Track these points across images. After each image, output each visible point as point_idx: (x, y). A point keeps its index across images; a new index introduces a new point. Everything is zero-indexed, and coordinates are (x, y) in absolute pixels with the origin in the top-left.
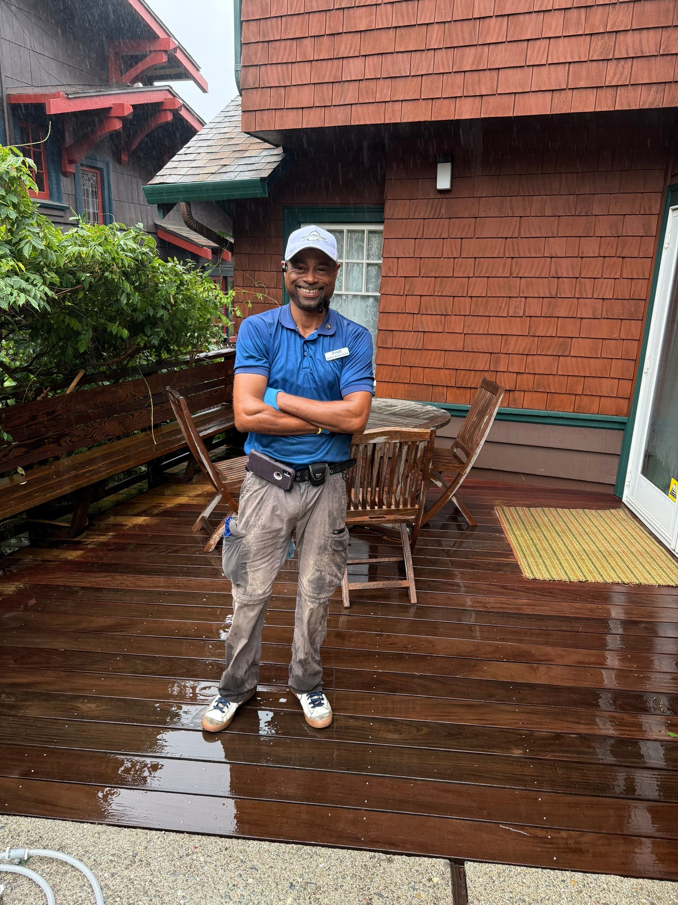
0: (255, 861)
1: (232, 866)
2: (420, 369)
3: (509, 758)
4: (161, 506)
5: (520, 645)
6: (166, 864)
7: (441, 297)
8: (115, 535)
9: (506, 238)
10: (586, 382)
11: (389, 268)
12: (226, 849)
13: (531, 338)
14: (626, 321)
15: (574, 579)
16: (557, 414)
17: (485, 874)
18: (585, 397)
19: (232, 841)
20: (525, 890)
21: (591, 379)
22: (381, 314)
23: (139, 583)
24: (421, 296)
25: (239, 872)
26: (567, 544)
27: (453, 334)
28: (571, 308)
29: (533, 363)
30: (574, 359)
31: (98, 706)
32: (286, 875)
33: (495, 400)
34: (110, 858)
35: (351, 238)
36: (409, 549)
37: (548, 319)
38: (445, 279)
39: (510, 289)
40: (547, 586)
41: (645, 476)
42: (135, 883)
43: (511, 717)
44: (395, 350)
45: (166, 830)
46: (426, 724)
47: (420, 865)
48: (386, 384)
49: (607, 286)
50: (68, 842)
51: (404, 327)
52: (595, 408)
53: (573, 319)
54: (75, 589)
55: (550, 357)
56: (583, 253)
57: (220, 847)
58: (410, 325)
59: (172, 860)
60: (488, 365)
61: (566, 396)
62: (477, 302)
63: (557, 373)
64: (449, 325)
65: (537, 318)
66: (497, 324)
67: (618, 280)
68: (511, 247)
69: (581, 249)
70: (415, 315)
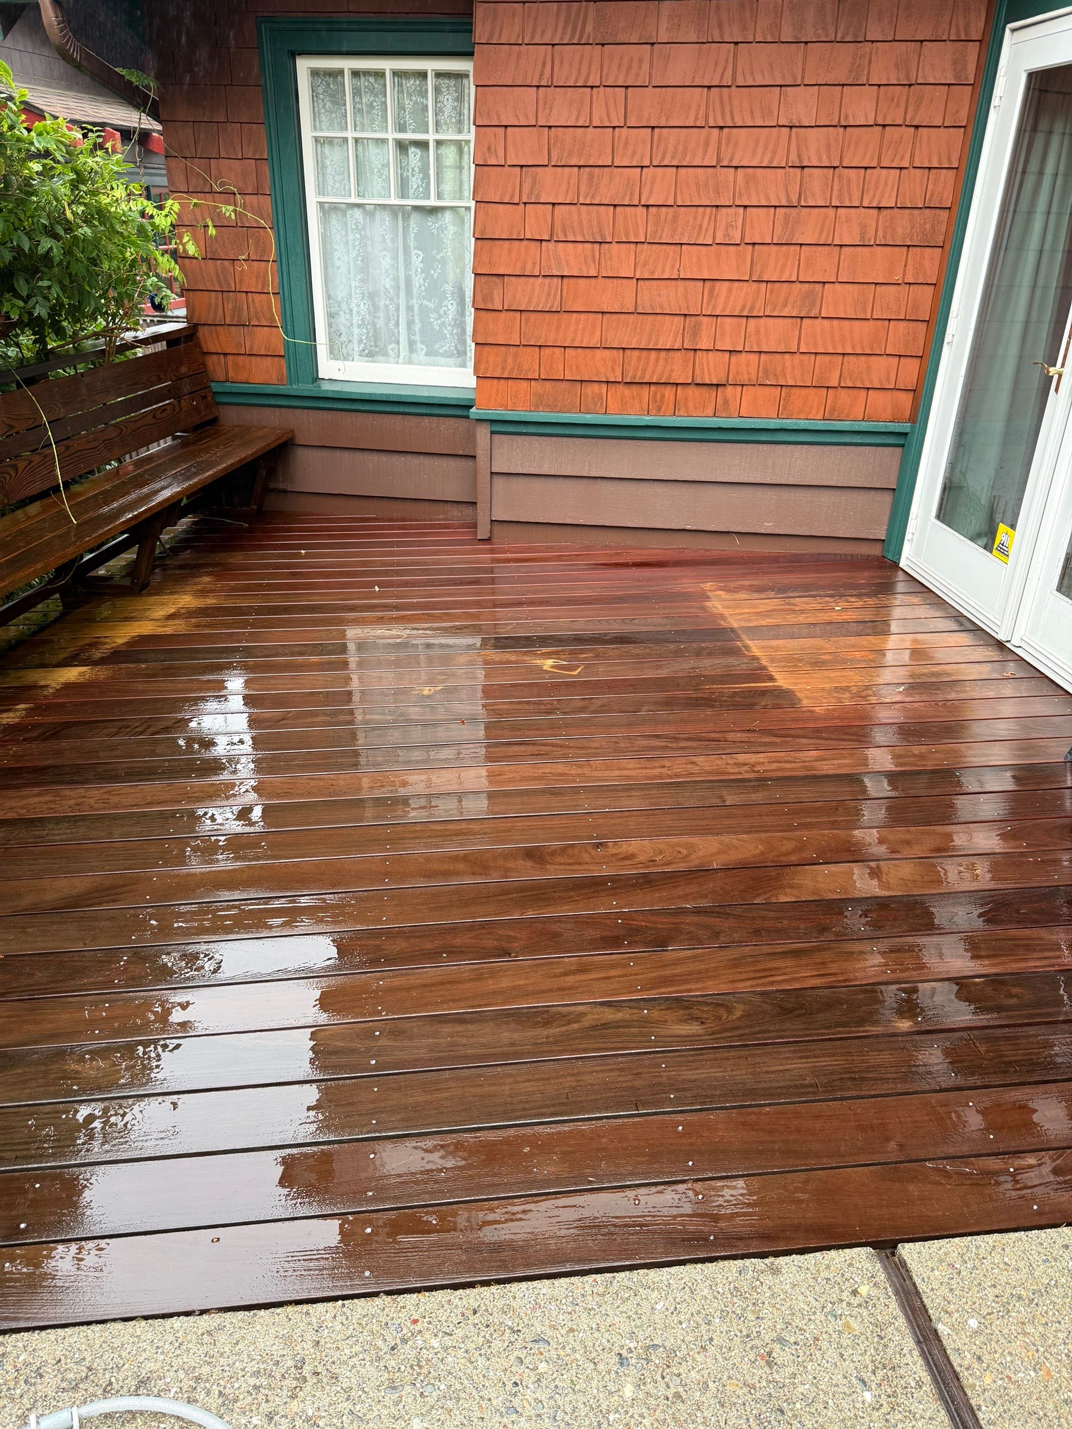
0: (536, 1324)
1: (497, 1345)
2: (556, 350)
4: (105, 644)
5: (836, 831)
6: (370, 1370)
7: (591, 207)
8: (31, 709)
9: (709, 87)
10: (845, 364)
11: (489, 149)
12: (475, 1312)
13: (755, 285)
14: (915, 249)
16: (796, 424)
17: (941, 1261)
18: (843, 393)
20: (1015, 1278)
21: (852, 358)
22: (479, 242)
23: (114, 799)
24: (554, 204)
25: (515, 1354)
27: (615, 280)
28: (823, 226)
29: (758, 332)
30: (826, 322)
32: (604, 1341)
34: (252, 1381)
35: (401, 88)
37: (784, 248)
38: (597, 169)
39: (717, 191)
41: (943, 522)
43: (870, 963)
44: (509, 313)
45: (343, 1298)
46: (737, 998)
47: (828, 1267)
48: (495, 381)
49: (886, 184)
50: (151, 1366)
51: (524, 268)
52: (858, 412)
53: (827, 248)
55: (786, 320)
56: (846, 117)
57: (460, 1309)
58: (534, 264)
59: (379, 1359)
60: (680, 337)
61: (812, 390)
62: (658, 216)
63: (798, 349)
64: (609, 263)
65: (765, 247)
66: (695, 260)
67: (906, 171)
68: (718, 106)
69: (843, 111)
70: (544, 243)
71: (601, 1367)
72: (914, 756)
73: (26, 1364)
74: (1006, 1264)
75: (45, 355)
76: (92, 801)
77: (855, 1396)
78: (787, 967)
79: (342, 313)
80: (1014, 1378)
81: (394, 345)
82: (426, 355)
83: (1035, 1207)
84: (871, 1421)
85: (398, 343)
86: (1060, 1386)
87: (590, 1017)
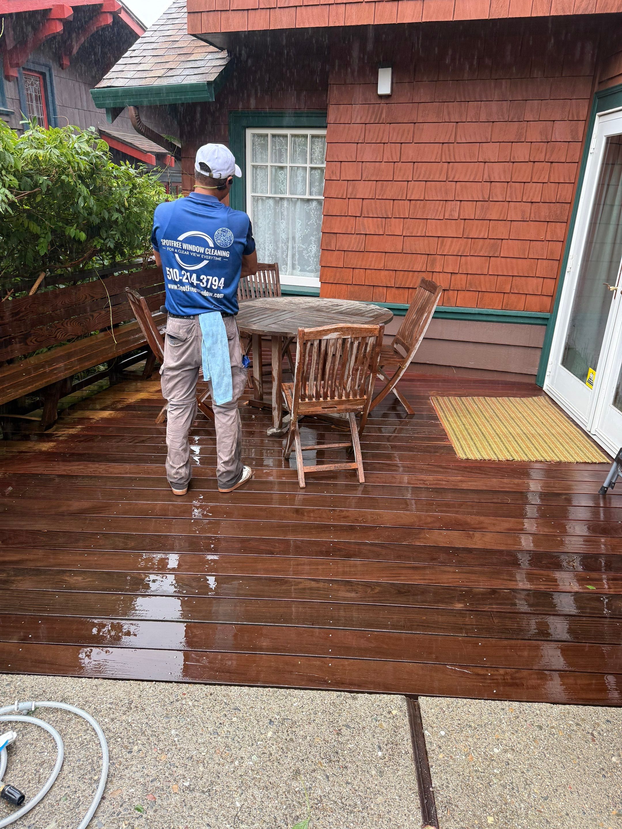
0: (237, 703)
1: (217, 708)
2: (361, 270)
3: (452, 611)
4: (124, 401)
5: (457, 515)
6: (159, 709)
7: (382, 201)
8: (84, 428)
9: (443, 143)
10: (514, 281)
11: (332, 172)
12: (211, 695)
13: (466, 240)
14: (552, 223)
15: (502, 458)
16: (487, 311)
17: (437, 706)
18: (513, 295)
19: (216, 688)
20: (471, 718)
21: (517, 278)
22: (326, 217)
23: (111, 470)
24: (363, 199)
25: (224, 712)
26: (495, 428)
27: (392, 236)
28: (502, 211)
29: (466, 263)
30: (503, 259)
31: (84, 579)
32: (265, 714)
33: (433, 298)
34: (109, 706)
35: (295, 143)
36: (357, 435)
37: (481, 222)
38: (385, 182)
39: (446, 193)
40: (478, 465)
41: (564, 366)
42: (133, 725)
43: (453, 577)
44: (338, 252)
45: (156, 681)
46: (378, 584)
47: (381, 700)
48: (330, 285)
49: (535, 190)
50: (70, 694)
51: (347, 230)
52: (521, 305)
53: (503, 222)
54: (52, 477)
55: (482, 258)
56: (514, 158)
57: (205, 693)
58: (352, 228)
59: (164, 705)
60: (425, 265)
61: (496, 294)
62: (415, 206)
63: (488, 273)
64: (389, 228)
65: (471, 221)
66: (434, 227)
67: (546, 184)
68: (447, 152)
69: (512, 154)
70: (357, 218)
71: (261, 723)
72: (514, 484)
73: (19, 686)
74: (469, 711)
75: (115, 266)
76: (101, 470)
77: (374, 752)
78: (408, 574)
79: (261, 249)
80: (454, 757)
81: (285, 266)
82: (300, 271)
83: (495, 691)
84: (378, 763)
85: (287, 264)
86: (476, 765)
87: (303, 584)
